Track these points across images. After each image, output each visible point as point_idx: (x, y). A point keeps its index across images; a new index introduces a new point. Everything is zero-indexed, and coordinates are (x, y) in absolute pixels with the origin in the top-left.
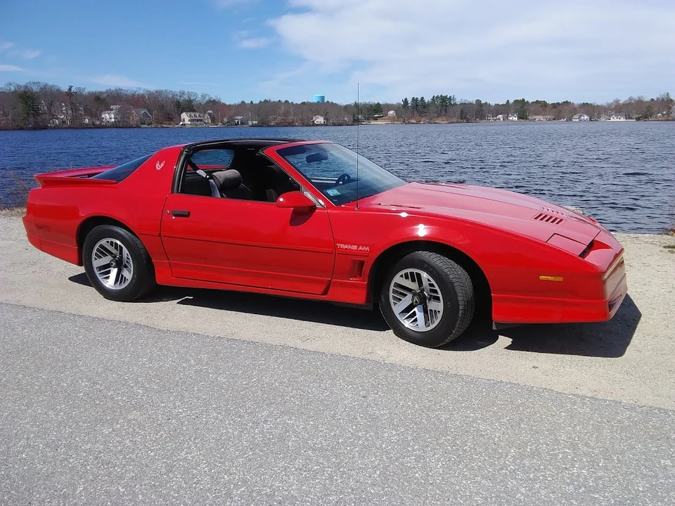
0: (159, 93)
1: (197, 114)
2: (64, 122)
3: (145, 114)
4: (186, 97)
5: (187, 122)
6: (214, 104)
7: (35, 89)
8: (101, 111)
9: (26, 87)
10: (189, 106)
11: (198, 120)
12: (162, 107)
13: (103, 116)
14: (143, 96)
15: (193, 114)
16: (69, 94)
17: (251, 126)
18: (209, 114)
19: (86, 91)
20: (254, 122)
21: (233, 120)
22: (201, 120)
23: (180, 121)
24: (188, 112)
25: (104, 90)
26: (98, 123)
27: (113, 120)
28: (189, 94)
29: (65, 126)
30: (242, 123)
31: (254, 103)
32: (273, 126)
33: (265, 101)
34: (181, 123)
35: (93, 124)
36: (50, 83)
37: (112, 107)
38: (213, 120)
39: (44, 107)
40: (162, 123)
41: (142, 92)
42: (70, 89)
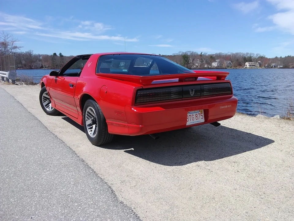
0: (237, 54)
1: (253, 63)
2: (197, 67)
3: (230, 63)
4: (249, 55)
5: (248, 66)
6: (262, 58)
7: (189, 54)
8: (212, 62)
9: (186, 53)
10: (250, 59)
11: (253, 66)
12: (238, 60)
13: (212, 64)
14: (230, 56)
15: (251, 63)
16: (201, 55)
17: (279, 68)
18: (259, 63)
19: (208, 54)
20: (281, 66)
21: (270, 65)
22: (255, 66)
23: (245, 66)
24: (249, 62)
25: (214, 54)
26: (210, 67)
27: (216, 66)
28: (251, 54)
29: (198, 68)
30: (275, 67)
31: (282, 57)
32: (291, 68)
33: (289, 56)
34: (245, 67)
35: (208, 67)
36: (194, 52)
37: (216, 60)
38: (260, 66)
39: (191, 61)
40: (236, 67)
41: (229, 54)
42: (201, 53)
